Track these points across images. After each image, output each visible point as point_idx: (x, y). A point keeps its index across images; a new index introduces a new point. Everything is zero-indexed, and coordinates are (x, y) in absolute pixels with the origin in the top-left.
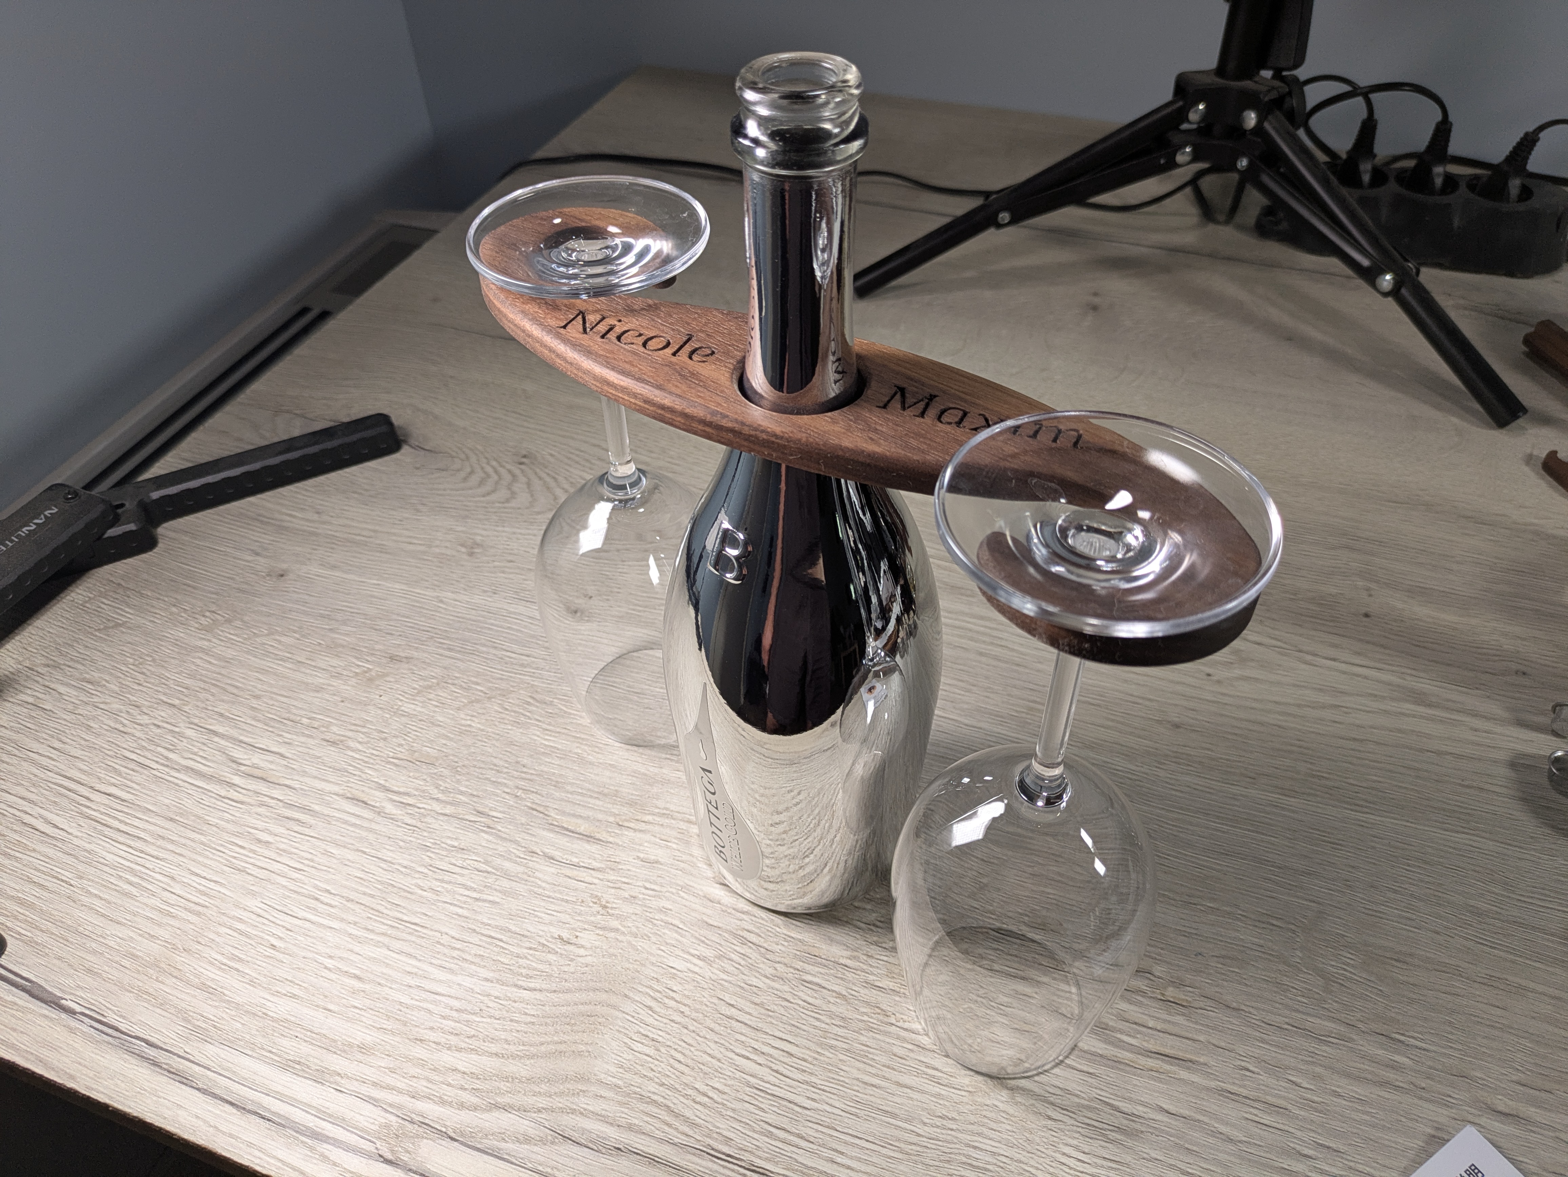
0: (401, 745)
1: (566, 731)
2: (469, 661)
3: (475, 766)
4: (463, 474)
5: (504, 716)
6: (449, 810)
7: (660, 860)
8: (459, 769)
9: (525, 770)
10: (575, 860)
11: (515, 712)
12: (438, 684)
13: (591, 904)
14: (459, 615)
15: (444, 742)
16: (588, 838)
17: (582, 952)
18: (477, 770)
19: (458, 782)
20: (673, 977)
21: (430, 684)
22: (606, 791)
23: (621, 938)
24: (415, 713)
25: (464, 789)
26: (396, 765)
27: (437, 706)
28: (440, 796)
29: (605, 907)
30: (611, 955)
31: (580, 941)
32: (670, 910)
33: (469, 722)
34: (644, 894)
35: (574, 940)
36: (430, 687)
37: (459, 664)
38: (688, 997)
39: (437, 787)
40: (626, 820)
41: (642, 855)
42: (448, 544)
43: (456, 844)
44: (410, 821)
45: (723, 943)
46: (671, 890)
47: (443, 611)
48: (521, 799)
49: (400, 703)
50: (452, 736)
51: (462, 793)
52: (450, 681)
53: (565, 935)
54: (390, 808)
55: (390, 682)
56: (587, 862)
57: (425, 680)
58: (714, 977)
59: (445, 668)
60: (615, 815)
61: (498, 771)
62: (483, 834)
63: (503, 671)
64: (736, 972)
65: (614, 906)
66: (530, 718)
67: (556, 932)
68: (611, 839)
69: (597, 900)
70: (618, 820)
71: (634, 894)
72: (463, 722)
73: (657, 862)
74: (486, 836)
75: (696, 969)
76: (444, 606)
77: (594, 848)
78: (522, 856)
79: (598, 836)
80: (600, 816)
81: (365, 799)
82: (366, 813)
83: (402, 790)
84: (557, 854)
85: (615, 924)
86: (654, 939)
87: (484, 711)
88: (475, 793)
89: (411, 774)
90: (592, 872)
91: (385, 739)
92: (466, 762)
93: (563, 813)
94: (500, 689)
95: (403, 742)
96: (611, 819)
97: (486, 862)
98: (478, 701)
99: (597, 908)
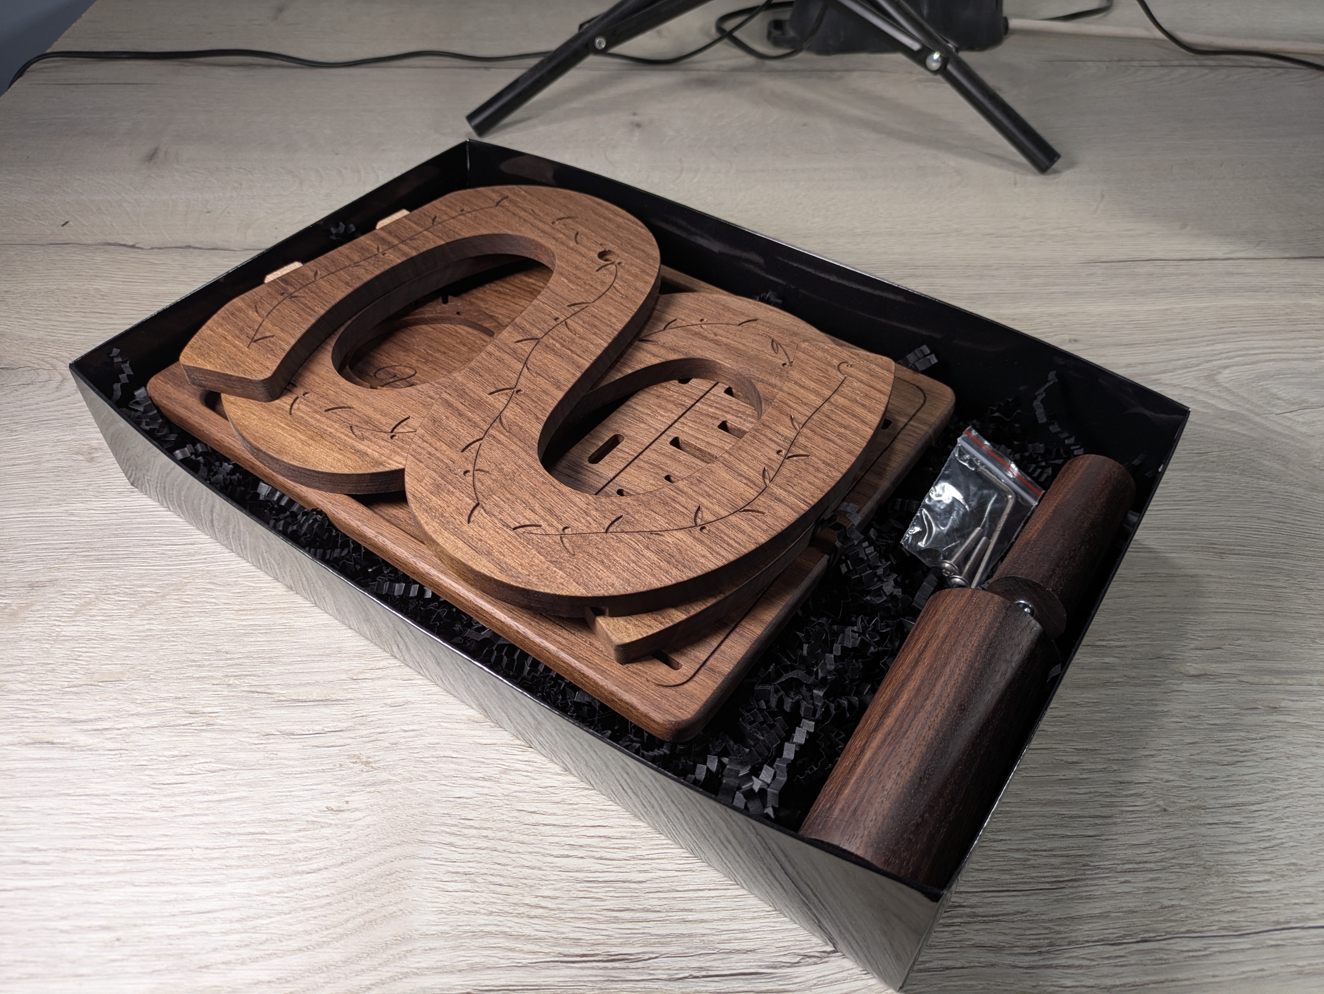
0: (73, 672)
1: (263, 606)
2: (126, 566)
3: (171, 669)
4: (54, 384)
5: (185, 609)
6: (155, 721)
7: (410, 699)
8: (152, 677)
9: (229, 656)
10: (318, 728)
11: (197, 602)
12: (97, 598)
13: (352, 765)
14: (98, 523)
15: (125, 654)
16: (325, 702)
17: (358, 815)
18: (174, 672)
19: (156, 689)
20: (465, 806)
21: (87, 600)
22: (328, 651)
23: (395, 787)
24: (80, 634)
25: (165, 695)
26: (75, 693)
27: (103, 621)
28: (140, 710)
29: (367, 763)
30: (391, 808)
31: (351, 806)
32: (438, 743)
33: (147, 627)
34: (404, 737)
35: (345, 806)
36: (89, 604)
37: (115, 571)
38: (486, 820)
39: (133, 702)
40: (361, 673)
41: (389, 701)
42: (60, 456)
43: (176, 753)
44: (112, 746)
45: (503, 757)
46: (431, 724)
47: (78, 524)
48: (236, 686)
49: (58, 629)
50: (133, 645)
51: (164, 700)
52: (111, 591)
53: (334, 804)
54: (83, 739)
55: (38, 610)
56: (331, 726)
57: (80, 598)
58: (507, 792)
59: (100, 580)
60: (346, 671)
61: (199, 666)
62: (204, 734)
63: (169, 565)
64: (526, 780)
65: (377, 758)
66: (216, 604)
67: (322, 805)
68: (350, 696)
69: (356, 759)
70: (351, 675)
71: (394, 741)
72: (141, 628)
73: (407, 703)
74: (208, 735)
75: (486, 791)
76: (77, 519)
77: (334, 710)
78: (257, 742)
79: (334, 697)
80: (331, 677)
81: (50, 739)
82: (55, 753)
83: (91, 717)
84: (295, 728)
85: (384, 776)
86: (430, 777)
87: (162, 611)
88: (180, 695)
89: (97, 698)
90: (341, 733)
91: (53, 671)
92: (158, 668)
93: (288, 686)
94: (172, 585)
95: (76, 668)
96: (344, 676)
97: (218, 761)
98: (150, 603)
99: (358, 767)
